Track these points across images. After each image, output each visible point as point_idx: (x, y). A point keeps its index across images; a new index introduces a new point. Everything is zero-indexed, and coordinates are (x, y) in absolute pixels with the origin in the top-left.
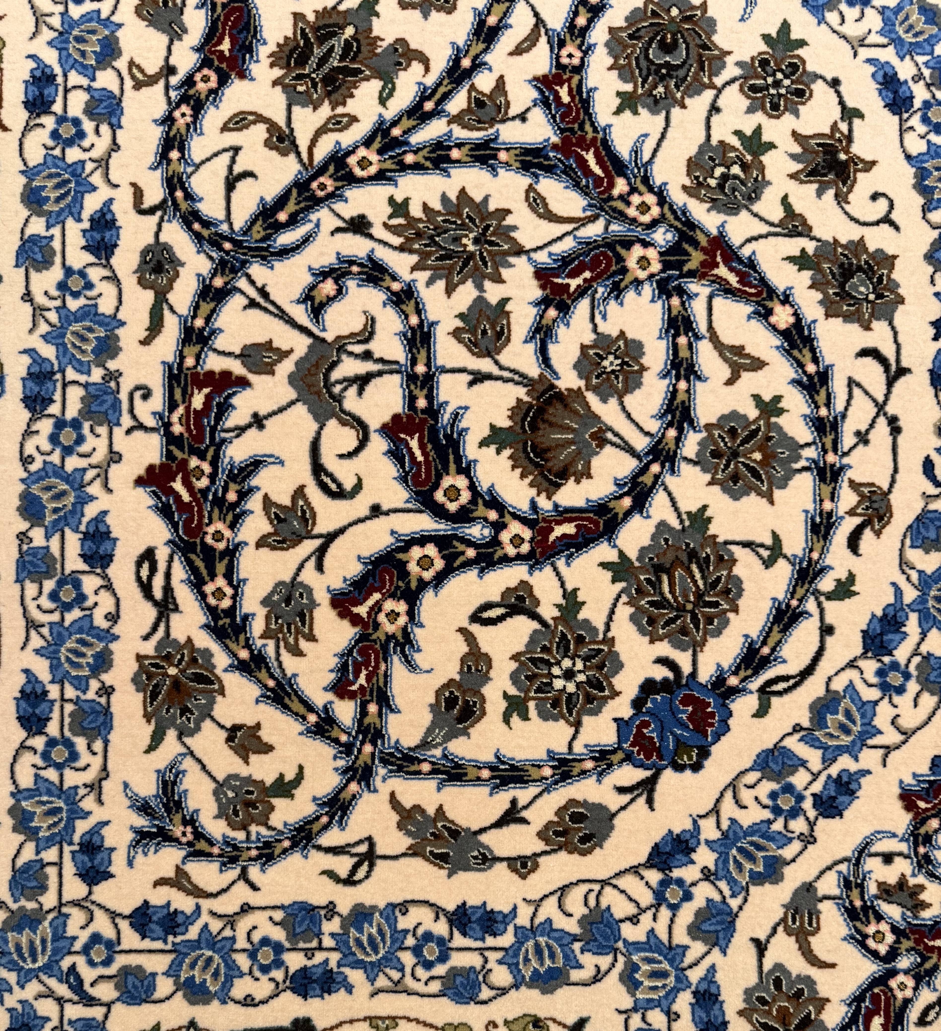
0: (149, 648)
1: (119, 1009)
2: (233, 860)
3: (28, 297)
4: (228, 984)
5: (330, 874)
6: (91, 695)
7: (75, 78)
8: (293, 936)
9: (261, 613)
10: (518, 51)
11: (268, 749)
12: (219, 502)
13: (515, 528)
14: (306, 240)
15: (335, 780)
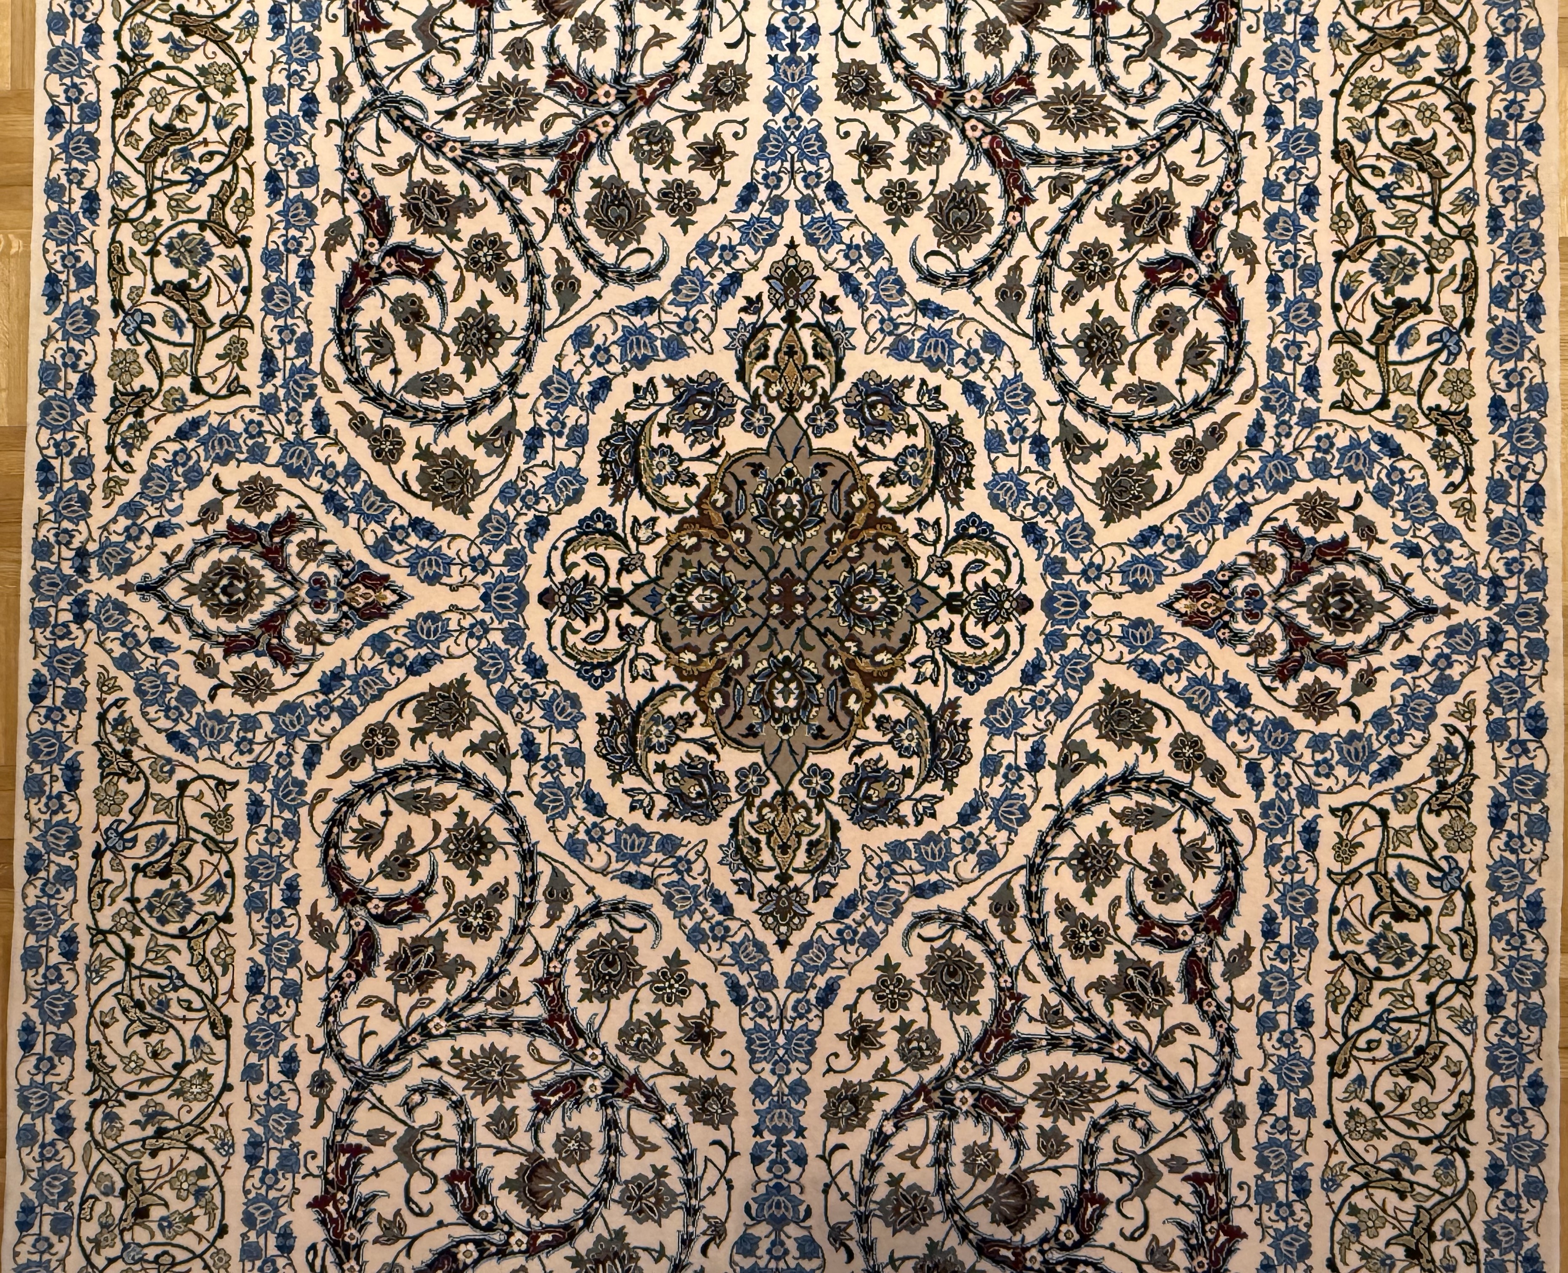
3: (248, 1098)
7: (275, 973)
10: (525, 964)
12: (353, 1218)
13: (518, 1235)
14: (405, 1071)
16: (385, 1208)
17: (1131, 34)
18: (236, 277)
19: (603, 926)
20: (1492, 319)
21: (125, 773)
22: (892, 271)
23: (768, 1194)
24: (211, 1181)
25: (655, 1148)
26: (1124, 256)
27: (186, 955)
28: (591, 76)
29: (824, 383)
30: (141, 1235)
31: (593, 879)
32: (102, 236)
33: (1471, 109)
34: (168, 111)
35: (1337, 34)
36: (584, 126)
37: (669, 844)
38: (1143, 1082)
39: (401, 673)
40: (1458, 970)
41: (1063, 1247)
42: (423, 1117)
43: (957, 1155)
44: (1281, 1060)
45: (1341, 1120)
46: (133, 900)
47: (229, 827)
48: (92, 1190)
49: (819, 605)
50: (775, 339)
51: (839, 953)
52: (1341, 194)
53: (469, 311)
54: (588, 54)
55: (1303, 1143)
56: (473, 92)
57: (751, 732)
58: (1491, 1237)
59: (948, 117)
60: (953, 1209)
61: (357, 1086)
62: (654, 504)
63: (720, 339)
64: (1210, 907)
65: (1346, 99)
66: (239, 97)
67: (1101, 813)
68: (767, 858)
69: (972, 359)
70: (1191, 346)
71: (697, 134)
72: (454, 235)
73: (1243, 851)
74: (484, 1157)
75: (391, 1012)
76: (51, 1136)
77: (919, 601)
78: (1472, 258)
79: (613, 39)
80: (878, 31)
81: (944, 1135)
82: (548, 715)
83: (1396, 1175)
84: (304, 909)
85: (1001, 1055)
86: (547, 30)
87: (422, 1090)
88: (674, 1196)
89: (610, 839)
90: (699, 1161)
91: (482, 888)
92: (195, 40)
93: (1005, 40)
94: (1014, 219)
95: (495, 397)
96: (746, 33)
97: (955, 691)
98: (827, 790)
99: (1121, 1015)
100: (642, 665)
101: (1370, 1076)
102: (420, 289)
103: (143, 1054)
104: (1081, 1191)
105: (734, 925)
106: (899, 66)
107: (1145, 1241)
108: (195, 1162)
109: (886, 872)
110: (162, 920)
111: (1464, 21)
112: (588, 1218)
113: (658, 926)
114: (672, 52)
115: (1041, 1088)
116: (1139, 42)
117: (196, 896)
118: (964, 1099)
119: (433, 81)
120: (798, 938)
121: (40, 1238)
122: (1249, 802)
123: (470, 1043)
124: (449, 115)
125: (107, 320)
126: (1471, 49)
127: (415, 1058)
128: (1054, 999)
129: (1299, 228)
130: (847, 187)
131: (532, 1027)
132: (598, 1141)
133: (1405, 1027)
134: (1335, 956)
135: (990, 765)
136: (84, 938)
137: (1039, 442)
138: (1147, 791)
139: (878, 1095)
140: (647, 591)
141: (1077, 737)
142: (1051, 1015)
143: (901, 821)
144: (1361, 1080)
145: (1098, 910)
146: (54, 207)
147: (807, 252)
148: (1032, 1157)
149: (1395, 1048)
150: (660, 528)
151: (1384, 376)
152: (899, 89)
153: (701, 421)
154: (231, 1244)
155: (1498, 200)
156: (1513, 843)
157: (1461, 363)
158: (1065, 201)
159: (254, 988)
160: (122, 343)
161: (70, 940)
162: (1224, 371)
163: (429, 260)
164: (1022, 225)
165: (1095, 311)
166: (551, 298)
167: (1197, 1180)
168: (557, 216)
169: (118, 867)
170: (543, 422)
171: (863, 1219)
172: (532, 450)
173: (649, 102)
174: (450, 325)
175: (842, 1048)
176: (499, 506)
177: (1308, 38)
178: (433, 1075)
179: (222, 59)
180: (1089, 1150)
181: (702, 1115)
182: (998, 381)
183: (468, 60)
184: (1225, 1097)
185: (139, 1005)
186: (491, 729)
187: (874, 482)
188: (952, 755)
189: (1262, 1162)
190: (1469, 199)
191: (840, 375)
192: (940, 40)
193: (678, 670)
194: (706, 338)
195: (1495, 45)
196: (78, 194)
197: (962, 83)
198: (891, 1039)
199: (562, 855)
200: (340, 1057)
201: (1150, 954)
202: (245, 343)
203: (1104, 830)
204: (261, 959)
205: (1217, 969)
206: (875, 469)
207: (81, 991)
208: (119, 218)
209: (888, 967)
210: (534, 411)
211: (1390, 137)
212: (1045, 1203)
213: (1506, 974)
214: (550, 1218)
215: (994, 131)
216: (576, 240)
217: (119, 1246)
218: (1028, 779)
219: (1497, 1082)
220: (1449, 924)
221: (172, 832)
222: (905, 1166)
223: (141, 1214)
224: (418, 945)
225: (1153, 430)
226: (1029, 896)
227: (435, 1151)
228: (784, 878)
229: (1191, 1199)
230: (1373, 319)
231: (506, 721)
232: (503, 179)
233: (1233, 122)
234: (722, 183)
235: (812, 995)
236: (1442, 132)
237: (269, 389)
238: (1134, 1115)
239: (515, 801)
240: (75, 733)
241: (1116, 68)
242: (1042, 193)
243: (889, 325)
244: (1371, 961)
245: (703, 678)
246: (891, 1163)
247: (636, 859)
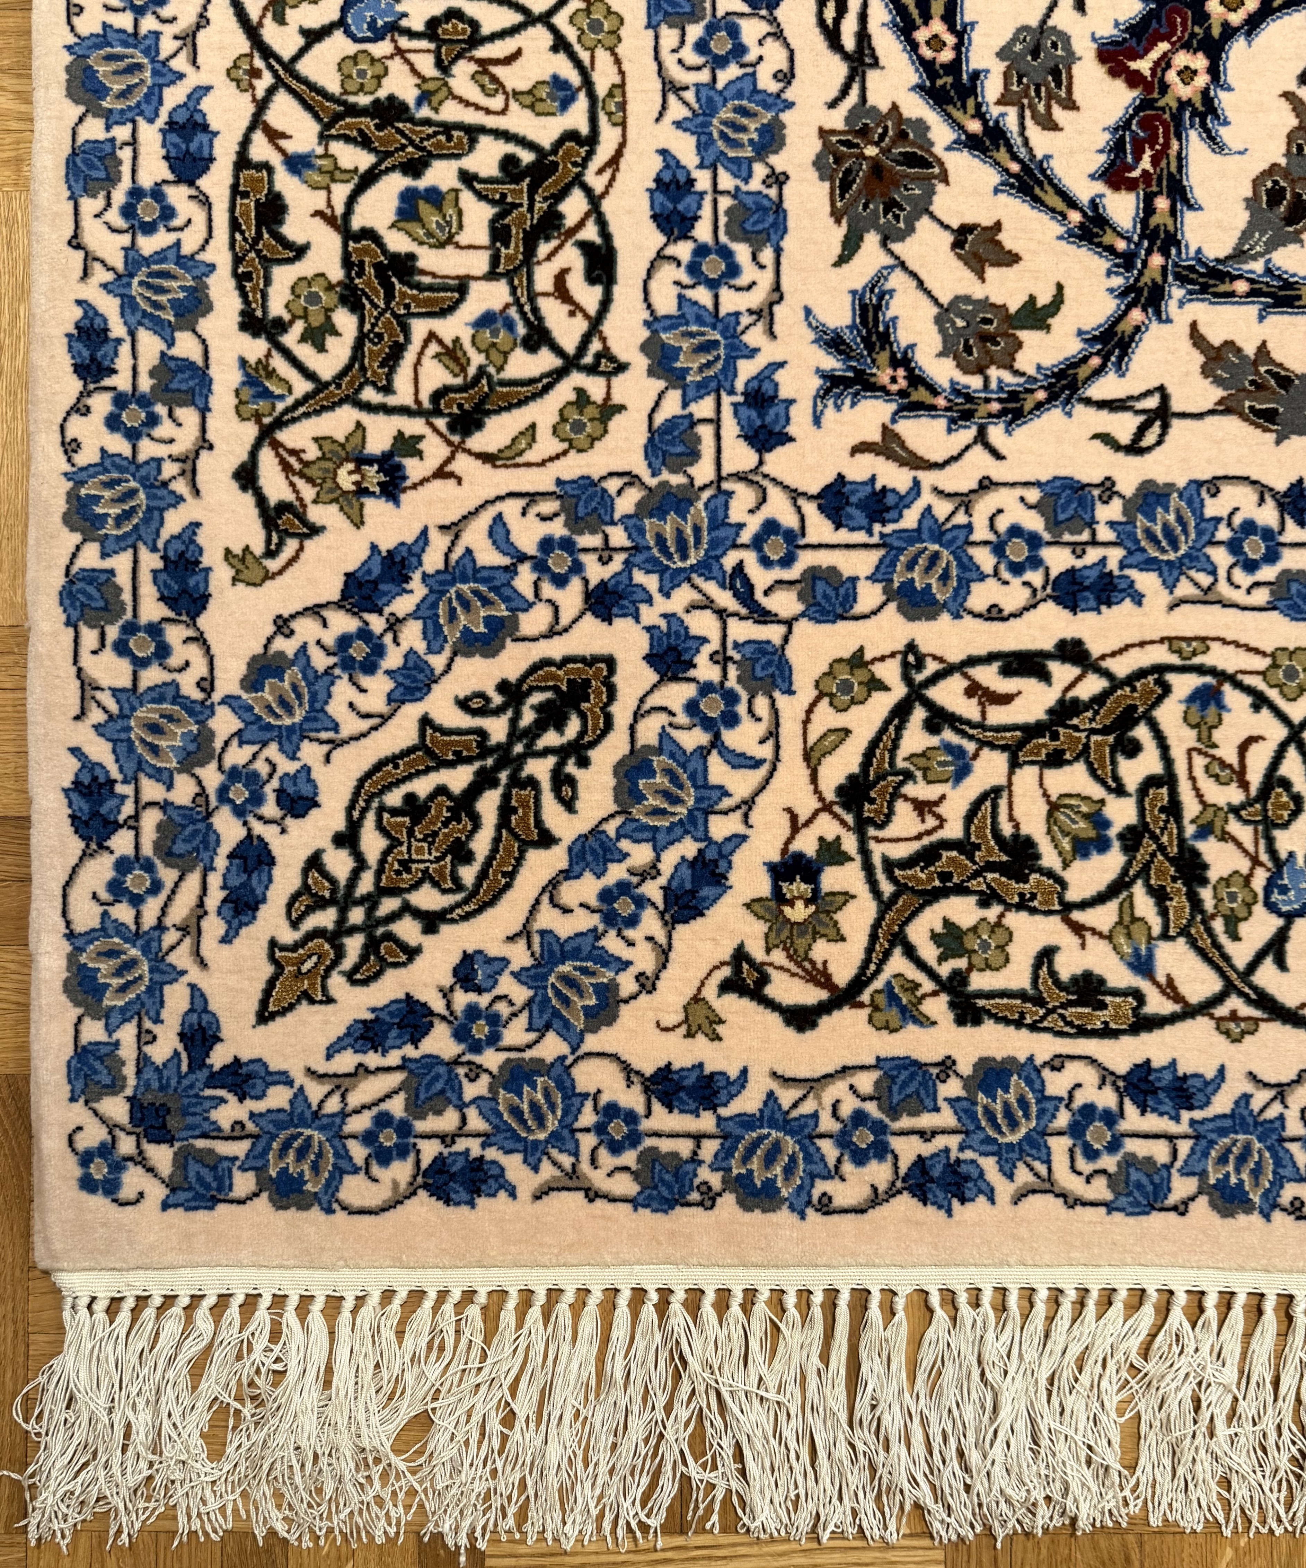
0: (836, 119)
1: (803, 627)
2: (967, 415)
4: (963, 589)
5: (1106, 439)
6: (755, 185)
8: (1054, 524)
9: (997, 68)
11: (1013, 259)
15: (1109, 306)
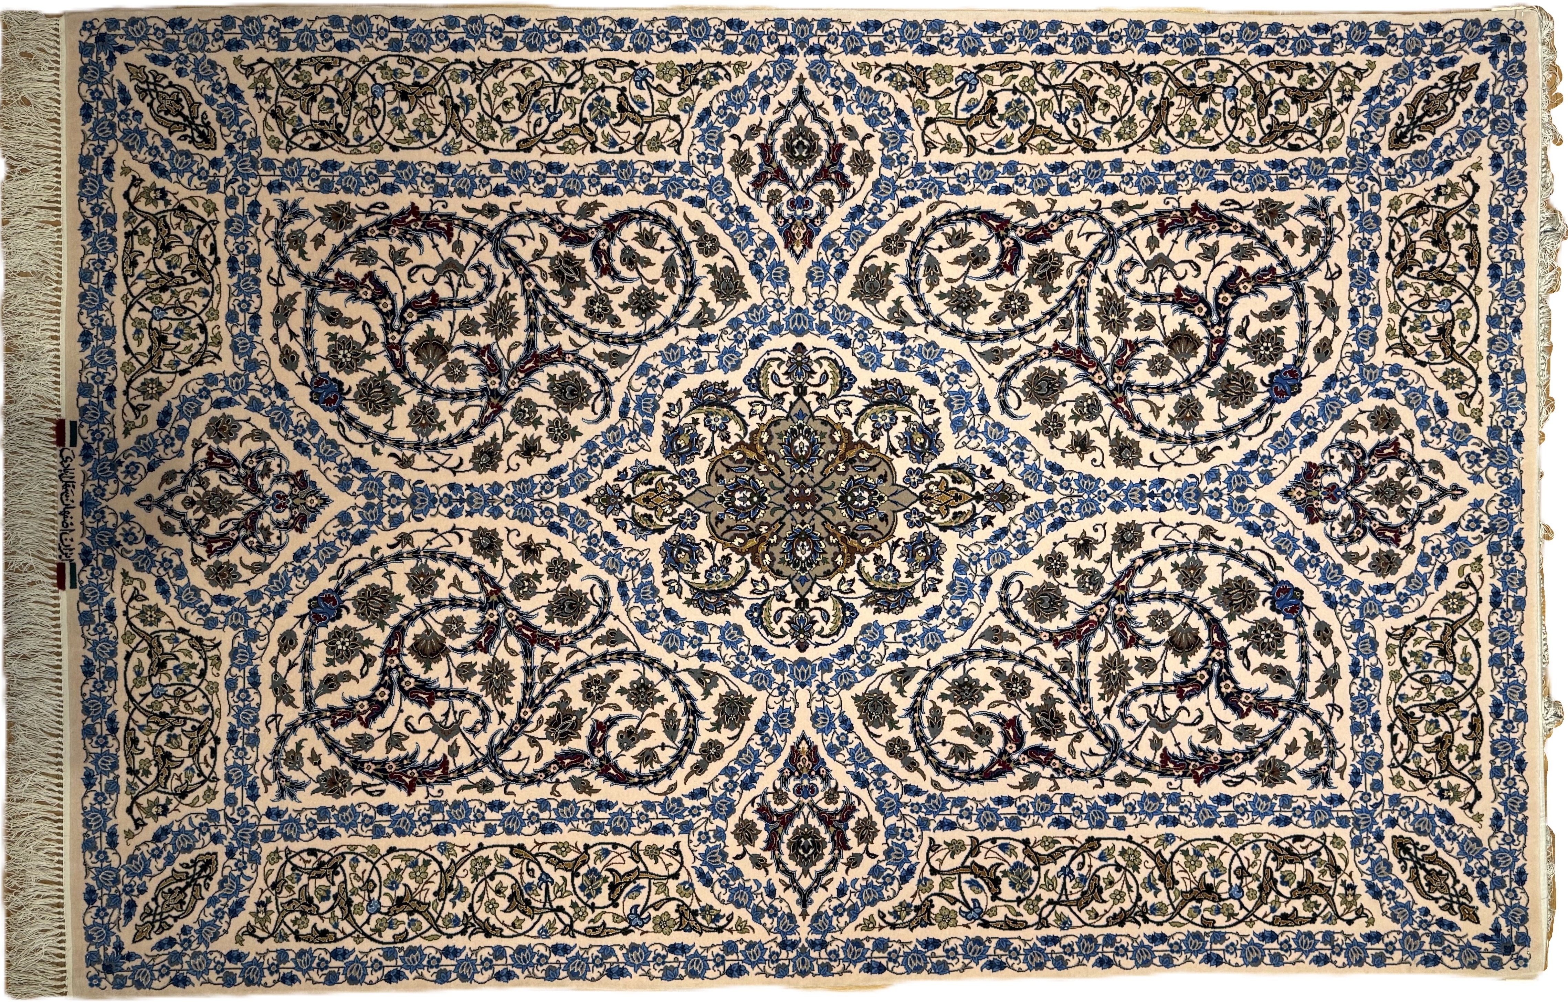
0: (353, 206)
1: (223, 196)
2: (276, 236)
3: (480, 164)
4: (232, 234)
5: (271, 271)
6: (335, 186)
7: (560, 180)
8: (249, 257)
9: (366, 246)
10: (571, 339)
11: (316, 249)
12: (407, 232)
13: (398, 337)
14: (501, 264)
15: (305, 272)
16: (413, 252)
17: (1165, 708)
18: (1000, 145)
19: (595, 387)
20: (989, 940)
21: (683, 80)
22: (1010, 560)
23: (429, 494)
24: (426, 140)
25: (457, 422)
26: (1023, 706)
27: (569, 123)
28: (1131, 368)
29: (938, 519)
30: (390, 96)
31: (625, 380)
32: (1026, 57)
33: (1122, 924)
34: (1106, 97)
35: (1168, 839)
36: (1099, 364)
37: (648, 428)
38: (505, 727)
39: (751, 257)
40: (579, 926)
41: (400, 680)
42: (472, 276)
43: (457, 612)
44: (520, 815)
45: (483, 853)
46: (603, 88)
47: (651, 149)
48: (418, 64)
49: (799, 518)
50: (965, 487)
51: (583, 536)
52: (1066, 843)
53: (979, 295)
54: (1145, 365)
55: (469, 830)
56: (1120, 293)
57: (719, 478)
58: (411, 950)
59: (1108, 594)
60: (423, 610)
61: (490, 234)
62: (860, 414)
63: (965, 453)
64: (616, 767)
65: (1127, 845)
66: (1115, 143)
67: (673, 697)
68: (641, 489)
69: (956, 611)
70: (967, 749)
71: (1095, 436)
72: (1028, 284)
73: (651, 787)
74: (447, 315)
75: (538, 255)
76: (452, 37)
77: (803, 580)
78: (1027, 926)
79: (1155, 381)
80: (1163, 549)
81: (469, 604)
82: (727, 351)
83: (450, 889)
84: (601, 198)
85: (521, 638)
86: (1160, 339)
87: (489, 275)
88: (427, 435)
89: (650, 391)
90: (449, 451)
91: (617, 311)
92: (1152, 114)
93: (1159, 629)
94: (1045, 636)
95: (925, 313)
96: (1160, 466)
97: (747, 604)
98: (684, 526)
99: (547, 713)
100: (759, 408)
101: (513, 871)
102: (993, 263)
103: (506, 95)
104: (436, 690)
105: (598, 469)
106: (1140, 562)
107: (405, 732)
108: (438, 130)
109: (633, 563)
110: (591, 107)
111: (1177, 919)
112: (411, 381)
113: (597, 422)
114: (1147, 418)
115: (501, 663)
116: (1160, 713)
117: (607, 129)
118: (492, 616)
119: (1127, 268)
120: (591, 509)
121: (387, 31)
122: (682, 790)
123: (519, 305)
124: (1105, 278)
125: (972, 62)
126: (1160, 924)
127: (509, 271)
128: (556, 670)
129: (1043, 817)
130: (1062, 531)
131: (531, 344)
132: (460, 387)
133: (542, 893)
134: (587, 847)
135: (701, 627)
136: (578, 56)
137: (904, 654)
138: (687, 726)
139: (494, 562)
140: (806, 411)
141: (720, 681)
142: (546, 669)
143: (665, 572)
144: (509, 865)
145: (613, 696)
146: (1043, 26)
147: (1020, 506)
148: (457, 659)
149: (529, 886)
150: (845, 418)
151: (951, 872)
152: (1126, 562)
153: (913, 442)
154: (386, 154)
155: (1065, 942)
156: (660, 959)
157: (961, 920)
158: (1056, 668)
159: (550, 167)
160: (957, 72)
161: (577, 47)
162: (952, 770)
163: (1012, 268)
164: (1041, 641)
165: (987, 688)
166: (988, 346)
167: (444, 763)
168: (1041, 349)
169: (624, 78)
170: (910, 343)
171: (415, 554)
172: (893, 336)
173: (1115, 405)
174: (970, 283)
175: (523, 539)
176: (857, 317)
177: (1165, 821)
178: (499, 282)
179: (1140, 131)
180: (462, 694)
181: (479, 452)
182: (942, 628)
183: (1141, 289)
184: (497, 779)
185: (537, 93)
186: (717, 315)
187: (877, 551)
188: (707, 604)
189: (456, 804)
190: (1065, 924)
191: (943, 529)
192: (1158, 588)
193: (756, 432)
194: (965, 444)
195: (1163, 938)
196: (1052, 41)
197: (1131, 602)
198: (529, 569)
199: (639, 362)
200: (508, 222)
201: (586, 730)
202: (957, 151)
203: (662, 699)
204: (568, 171)
205: (577, 772)
206: (885, 552)
207: (544, 54)
208: (1037, 67)
209: (575, 566)
210: (917, 337)
211: (1103, 873)
212: (428, 668)
213: (577, 956)
214: (410, 357)
215: (1100, 623)
216: (1026, 361)
217: (383, 82)
218: (693, 651)
219: (509, 952)
220: (608, 919)
221: (647, 112)
222: (449, 579)
223: (404, 96)
224: (581, 271)
225: (913, 726)
226: (620, 653)
227: (450, 283)
228: (629, 500)
229: (432, 760)
230: (987, 864)
231: (722, 324)
232: (1064, 314)
233: (1110, 774)
234: (1063, 453)
235: (556, 519)
236: (1107, 906)
237: (929, 168)
238: (485, 723)
239: (672, 330)
240: (708, 48)
241: (1143, 699)
242: (1061, 653)
243: (975, 559)
244: (583, 870)
245: (752, 447)
246: (451, 571)
247: (638, 407)
